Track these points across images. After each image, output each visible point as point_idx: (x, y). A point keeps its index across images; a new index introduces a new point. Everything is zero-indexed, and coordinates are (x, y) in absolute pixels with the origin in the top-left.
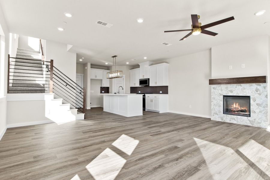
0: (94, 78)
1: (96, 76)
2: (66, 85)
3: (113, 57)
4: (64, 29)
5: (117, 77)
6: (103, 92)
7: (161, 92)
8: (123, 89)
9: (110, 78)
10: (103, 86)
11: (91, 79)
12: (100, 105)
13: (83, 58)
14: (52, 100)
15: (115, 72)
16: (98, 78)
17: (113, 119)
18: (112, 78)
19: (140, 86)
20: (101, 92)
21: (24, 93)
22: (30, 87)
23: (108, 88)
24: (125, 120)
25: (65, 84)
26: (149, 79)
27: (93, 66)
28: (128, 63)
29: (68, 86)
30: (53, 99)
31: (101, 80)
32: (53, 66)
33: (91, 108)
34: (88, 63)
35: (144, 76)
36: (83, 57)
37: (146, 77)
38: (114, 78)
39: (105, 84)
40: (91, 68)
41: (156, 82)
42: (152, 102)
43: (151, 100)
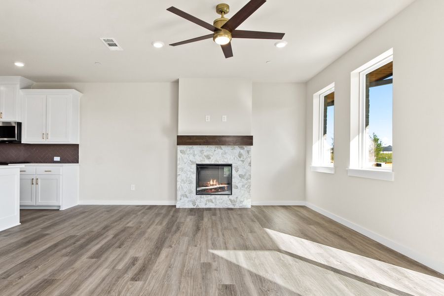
7: (57, 159)
35: (3, 115)
41: (47, 132)
42: (37, 184)
43: (33, 179)
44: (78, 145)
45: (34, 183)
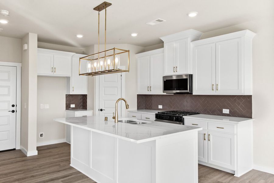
1: (54, 69)
3: (99, 8)
5: (110, 71)
6: (73, 106)
7: (226, 111)
8: (127, 107)
9: (89, 74)
10: (72, 93)
11: (39, 77)
12: (64, 138)
15: (103, 54)
16: (58, 73)
18: (96, 73)
19: (165, 94)
20: (68, 107)
23: (84, 97)
26: (191, 76)
28: (134, 35)
31: (68, 78)
35: (178, 69)
37: (182, 72)
38: (103, 72)
39: (78, 90)
41: (217, 83)
42: (209, 140)
43: (205, 134)
44: (251, 96)
45: (206, 138)
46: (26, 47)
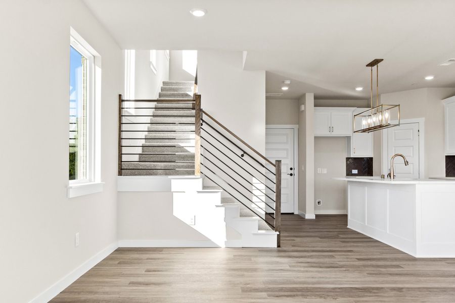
0: (325, 133)
1: (331, 129)
2: (242, 155)
3: (371, 64)
4: (206, 12)
6: (355, 171)
8: (406, 163)
10: (353, 155)
11: (316, 138)
13: (288, 82)
14: (199, 192)
16: (336, 133)
17: (359, 259)
20: (349, 174)
21: (152, 175)
22: (169, 162)
23: (370, 160)
24: (398, 266)
25: (240, 153)
27: (323, 100)
28: (429, 78)
29: (246, 157)
30: (201, 190)
31: (348, 138)
32: (201, 110)
33: (317, 216)
34: (306, 94)
36: (288, 79)
39: (361, 151)
40: (314, 106)
46: (303, 108)
